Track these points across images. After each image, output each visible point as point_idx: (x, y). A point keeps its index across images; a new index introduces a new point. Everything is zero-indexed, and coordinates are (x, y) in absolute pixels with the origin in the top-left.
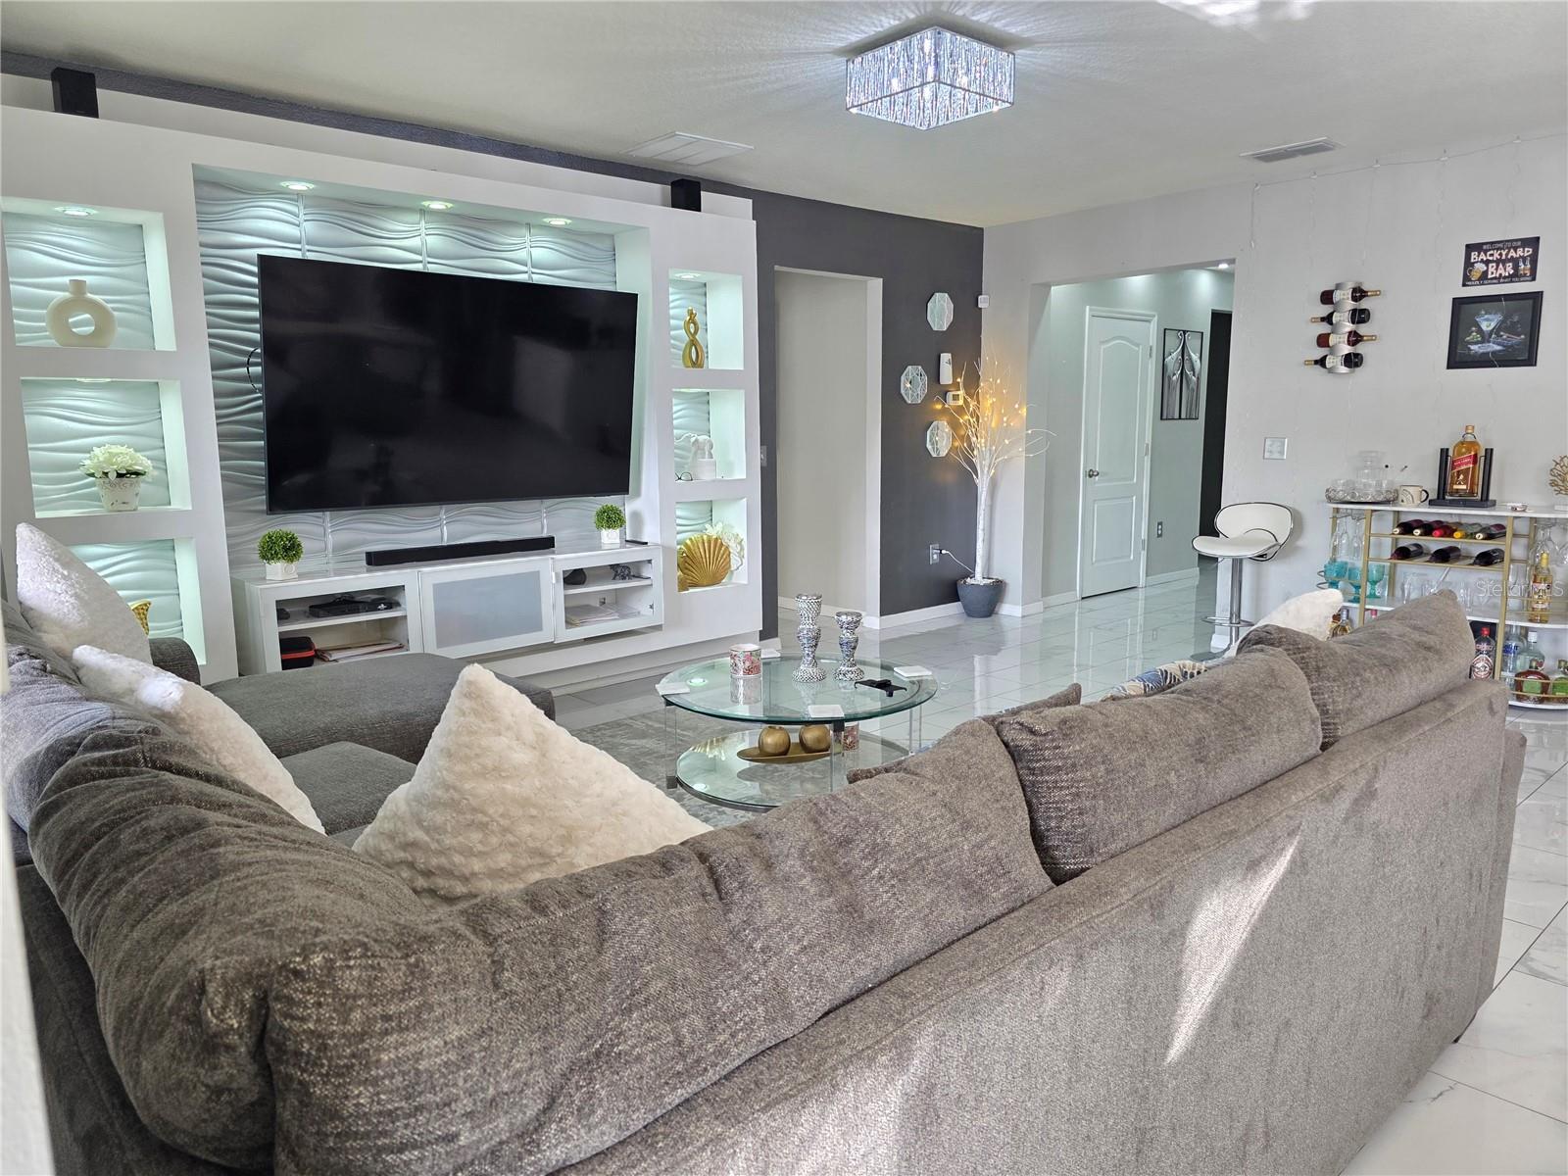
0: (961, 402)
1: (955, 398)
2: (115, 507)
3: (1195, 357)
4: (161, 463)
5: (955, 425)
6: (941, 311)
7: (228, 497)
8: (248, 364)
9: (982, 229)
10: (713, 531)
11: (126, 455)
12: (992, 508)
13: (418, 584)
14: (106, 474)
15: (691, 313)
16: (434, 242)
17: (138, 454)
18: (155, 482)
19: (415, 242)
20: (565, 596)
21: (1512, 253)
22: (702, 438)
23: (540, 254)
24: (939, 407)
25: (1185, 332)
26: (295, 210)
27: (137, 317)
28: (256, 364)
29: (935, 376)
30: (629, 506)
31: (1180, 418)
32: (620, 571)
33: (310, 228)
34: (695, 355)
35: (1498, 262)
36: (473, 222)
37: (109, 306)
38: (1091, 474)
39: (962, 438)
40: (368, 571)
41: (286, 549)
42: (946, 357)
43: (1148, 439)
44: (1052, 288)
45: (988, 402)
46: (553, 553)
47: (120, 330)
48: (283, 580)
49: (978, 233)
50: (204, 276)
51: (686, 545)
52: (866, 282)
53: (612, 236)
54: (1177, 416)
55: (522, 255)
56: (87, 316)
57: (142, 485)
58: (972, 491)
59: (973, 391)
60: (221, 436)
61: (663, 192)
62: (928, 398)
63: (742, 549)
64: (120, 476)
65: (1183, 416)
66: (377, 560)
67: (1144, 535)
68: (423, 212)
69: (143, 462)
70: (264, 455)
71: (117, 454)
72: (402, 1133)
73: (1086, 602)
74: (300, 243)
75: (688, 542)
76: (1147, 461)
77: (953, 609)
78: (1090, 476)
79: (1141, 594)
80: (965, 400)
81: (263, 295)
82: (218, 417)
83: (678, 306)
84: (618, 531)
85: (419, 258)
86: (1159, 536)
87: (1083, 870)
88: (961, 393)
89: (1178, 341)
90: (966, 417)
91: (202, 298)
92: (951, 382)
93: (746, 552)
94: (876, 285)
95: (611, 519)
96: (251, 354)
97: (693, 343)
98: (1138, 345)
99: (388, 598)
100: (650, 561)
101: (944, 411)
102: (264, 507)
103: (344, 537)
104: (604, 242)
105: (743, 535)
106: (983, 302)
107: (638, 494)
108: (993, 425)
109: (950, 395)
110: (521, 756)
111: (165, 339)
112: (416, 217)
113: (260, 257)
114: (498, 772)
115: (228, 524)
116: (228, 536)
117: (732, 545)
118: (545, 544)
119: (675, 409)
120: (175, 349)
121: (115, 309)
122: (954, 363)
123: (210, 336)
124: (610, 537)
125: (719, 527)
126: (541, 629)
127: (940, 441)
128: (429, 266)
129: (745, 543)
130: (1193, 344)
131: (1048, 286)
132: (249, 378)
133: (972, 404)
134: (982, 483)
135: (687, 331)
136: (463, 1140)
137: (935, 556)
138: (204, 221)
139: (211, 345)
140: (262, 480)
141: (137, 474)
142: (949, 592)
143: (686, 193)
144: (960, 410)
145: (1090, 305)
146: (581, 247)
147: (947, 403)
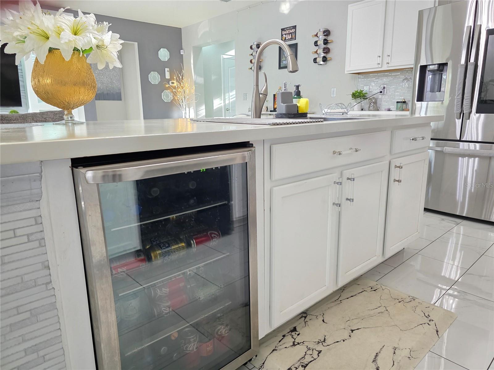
0: (175, 85)
1: (173, 83)
6: (164, 54)
9: (181, 28)
21: (291, 31)
35: (288, 34)
42: (167, 69)
44: (203, 47)
49: (179, 30)
52: (134, 44)
59: (180, 81)
62: (162, 83)
78: (227, 110)
88: (175, 81)
92: (169, 78)
101: (169, 87)
106: (182, 52)
109: (170, 82)
122: (171, 72)
134: (183, 111)
145: (222, 55)
147: (169, 85)
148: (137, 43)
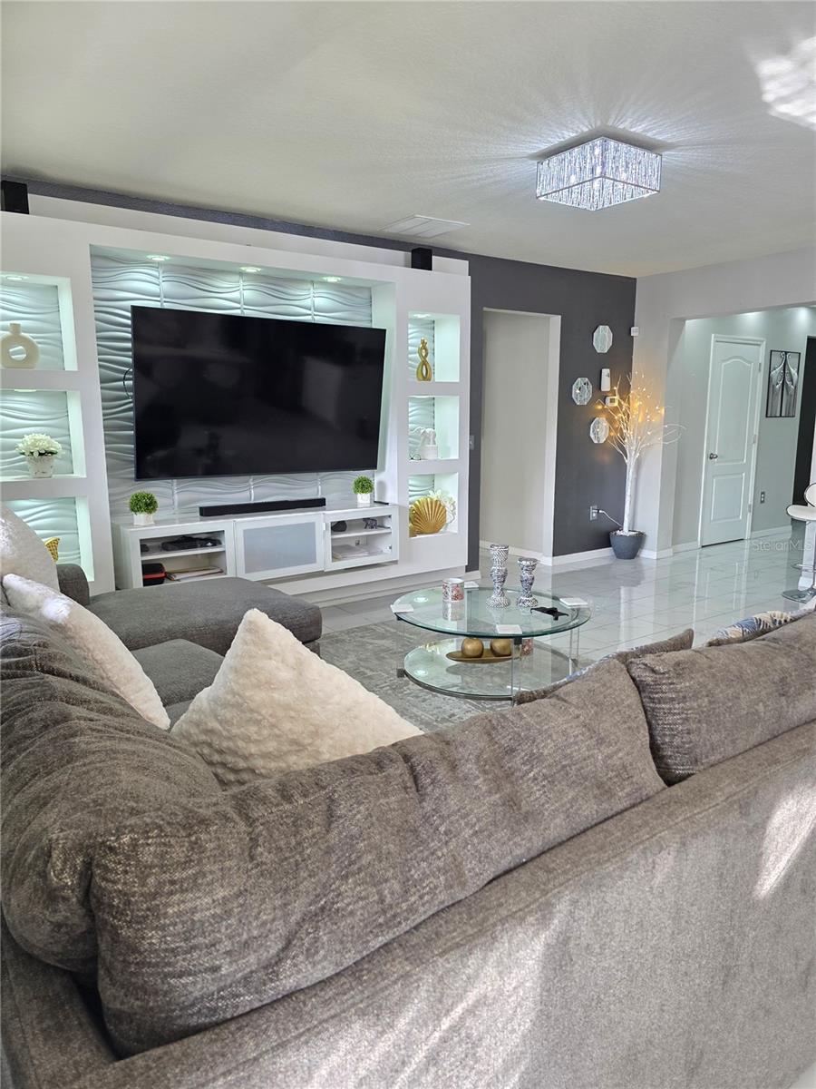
0: (616, 404)
1: (612, 401)
2: (38, 475)
3: (794, 371)
4: (68, 446)
5: (611, 421)
6: (603, 339)
7: (108, 469)
8: (124, 379)
9: (635, 279)
10: (434, 496)
11: (45, 441)
12: (637, 480)
13: (234, 530)
14: (32, 453)
15: (423, 342)
16: (249, 295)
17: (53, 440)
18: (63, 458)
19: (236, 295)
20: (332, 539)
22: (428, 430)
23: (320, 302)
24: (600, 407)
25: (786, 353)
26: (157, 274)
27: (53, 347)
28: (129, 379)
29: (597, 385)
30: (377, 477)
31: (781, 416)
32: (370, 523)
33: (166, 287)
34: (425, 371)
36: (275, 281)
37: (35, 340)
38: (711, 457)
39: (616, 430)
40: (201, 520)
41: (147, 505)
42: (606, 372)
43: (756, 432)
44: (687, 322)
45: (636, 404)
46: (325, 510)
47: (42, 356)
48: (145, 526)
49: (631, 283)
50: (96, 319)
51: (416, 505)
52: (549, 318)
53: (369, 289)
54: (778, 415)
55: (308, 302)
56: (21, 347)
57: (55, 460)
58: (622, 467)
59: (625, 396)
60: (106, 428)
61: (406, 256)
62: (592, 401)
63: (454, 509)
64: (41, 454)
65: (783, 415)
66: (207, 512)
67: (750, 501)
68: (242, 274)
69: (56, 445)
70: (134, 440)
71: (40, 440)
72: (181, 964)
73: (705, 550)
74: (159, 296)
75: (417, 503)
76: (755, 447)
77: (606, 552)
78: (711, 458)
79: (746, 544)
80: (619, 403)
81: (135, 333)
82: (104, 415)
83: (414, 337)
84: (369, 494)
85: (238, 306)
86: (762, 502)
87: (689, 775)
88: (617, 397)
89: (781, 360)
90: (620, 415)
91: (95, 335)
92: (609, 390)
93: (456, 511)
94: (556, 320)
95: (364, 486)
96: (126, 373)
97: (424, 363)
98: (750, 363)
99: (213, 539)
100: (390, 516)
101: (604, 410)
102: (133, 476)
103: (186, 496)
104: (362, 293)
105: (455, 499)
106: (634, 332)
107: (383, 469)
108: (640, 420)
109: (608, 399)
110: (285, 675)
111: (71, 364)
112: (237, 278)
113: (133, 307)
114: (269, 684)
115: (109, 487)
116: (110, 495)
117: (448, 505)
118: (319, 503)
119: (410, 410)
120: (76, 370)
121: (39, 343)
122: (612, 376)
123: (100, 360)
124: (364, 499)
125: (439, 493)
126: (315, 562)
127: (600, 432)
128: (245, 311)
129: (456, 504)
130: (792, 361)
131: (683, 320)
132: (125, 389)
133: (625, 405)
134: (630, 462)
135: (421, 355)
136: (224, 971)
137: (594, 515)
138: (97, 282)
139: (100, 366)
140: (132, 457)
141: (52, 453)
142: (604, 540)
143: (422, 257)
144: (616, 410)
145: (715, 333)
146: (349, 297)
147: (605, 404)
148: (560, 317)
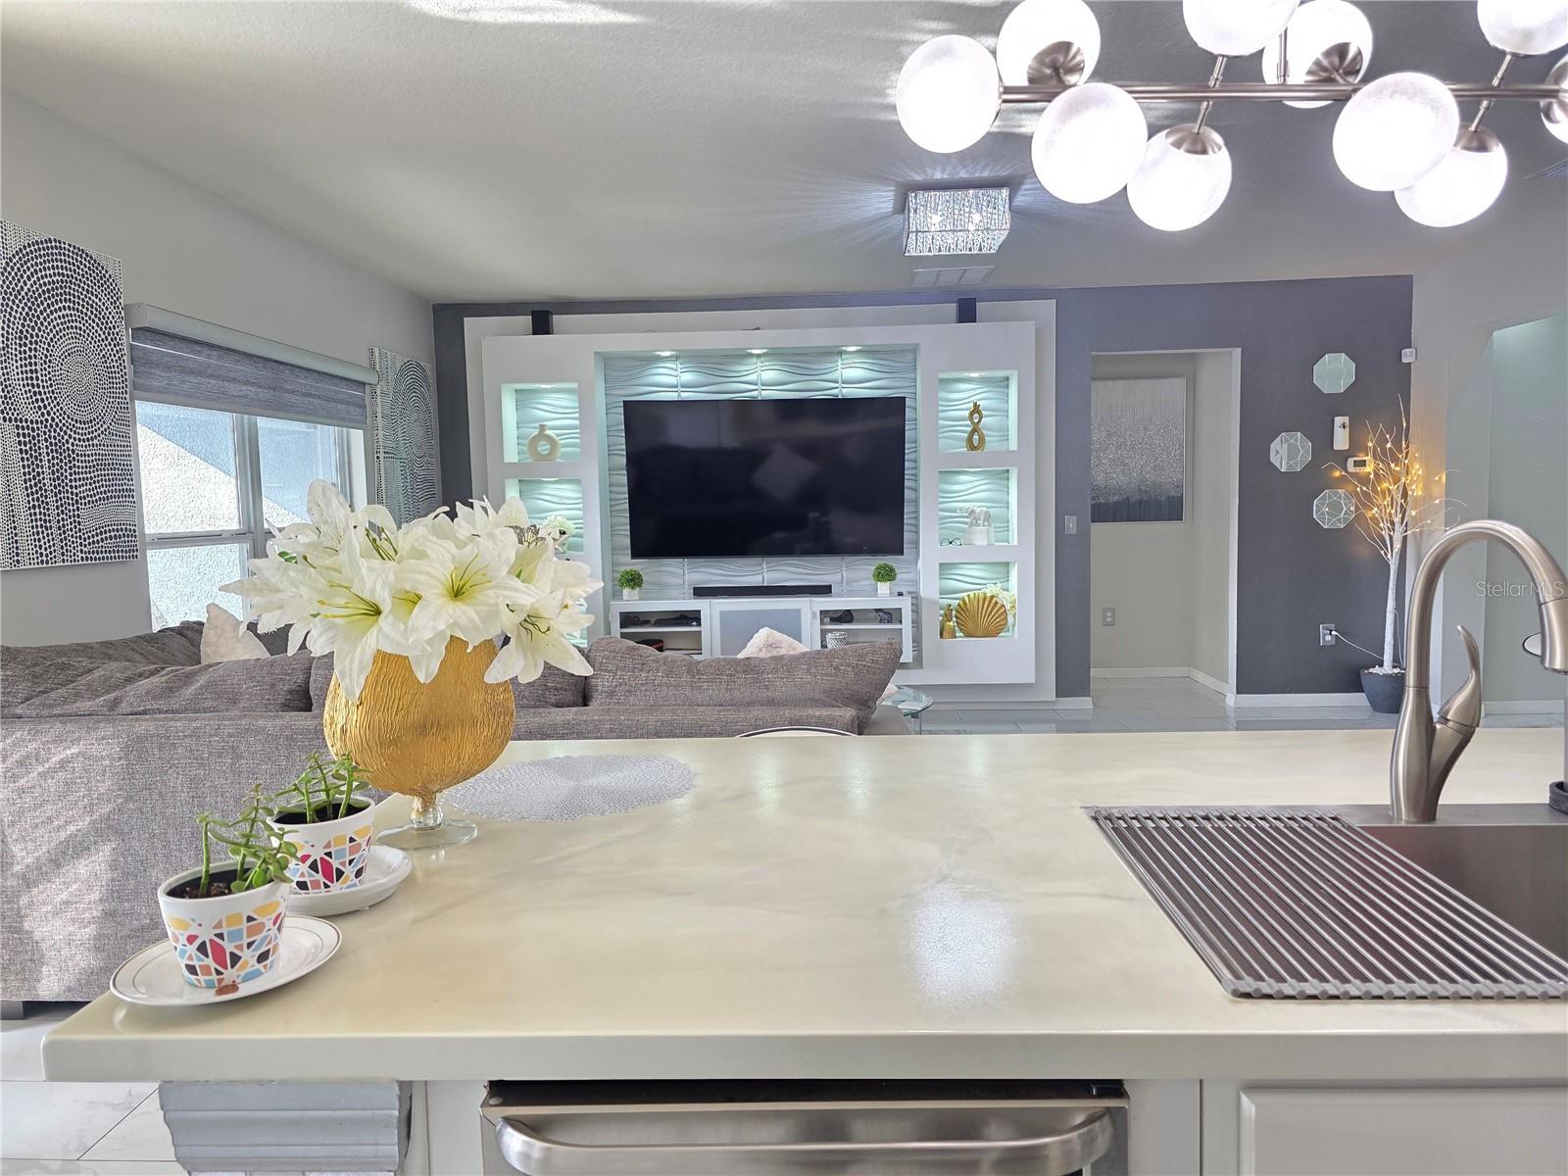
0: (1368, 468)
1: (1363, 463)
6: (1334, 373)
9: (1411, 277)
10: (989, 590)
13: (711, 609)
15: (975, 405)
16: (769, 375)
17: (568, 522)
19: (752, 377)
20: (821, 630)
22: (979, 509)
23: (851, 373)
29: (1324, 441)
32: (883, 615)
33: (683, 377)
34: (977, 440)
36: (798, 357)
40: (689, 599)
41: (635, 581)
42: (1339, 421)
44: (1499, 331)
45: (1415, 467)
46: (831, 596)
48: (629, 600)
49: (1405, 281)
52: (1216, 354)
53: (916, 350)
55: (834, 375)
56: (546, 443)
62: (1317, 465)
66: (700, 592)
68: (751, 356)
74: (676, 387)
75: (966, 598)
84: (890, 584)
85: (756, 387)
88: (1369, 458)
92: (1350, 448)
93: (1016, 611)
94: (1232, 356)
95: (886, 574)
97: (976, 431)
100: (901, 609)
101: (1342, 479)
102: (629, 554)
103: (696, 576)
104: (908, 356)
105: (1016, 596)
106: (1409, 355)
107: (912, 556)
112: (754, 360)
117: (1007, 604)
118: (825, 590)
122: (1357, 426)
124: (883, 588)
125: (997, 587)
128: (764, 393)
129: (1016, 603)
134: (1393, 558)
135: (970, 420)
137: (1328, 637)
144: (1365, 478)
147: (1346, 470)
148: (1240, 350)
